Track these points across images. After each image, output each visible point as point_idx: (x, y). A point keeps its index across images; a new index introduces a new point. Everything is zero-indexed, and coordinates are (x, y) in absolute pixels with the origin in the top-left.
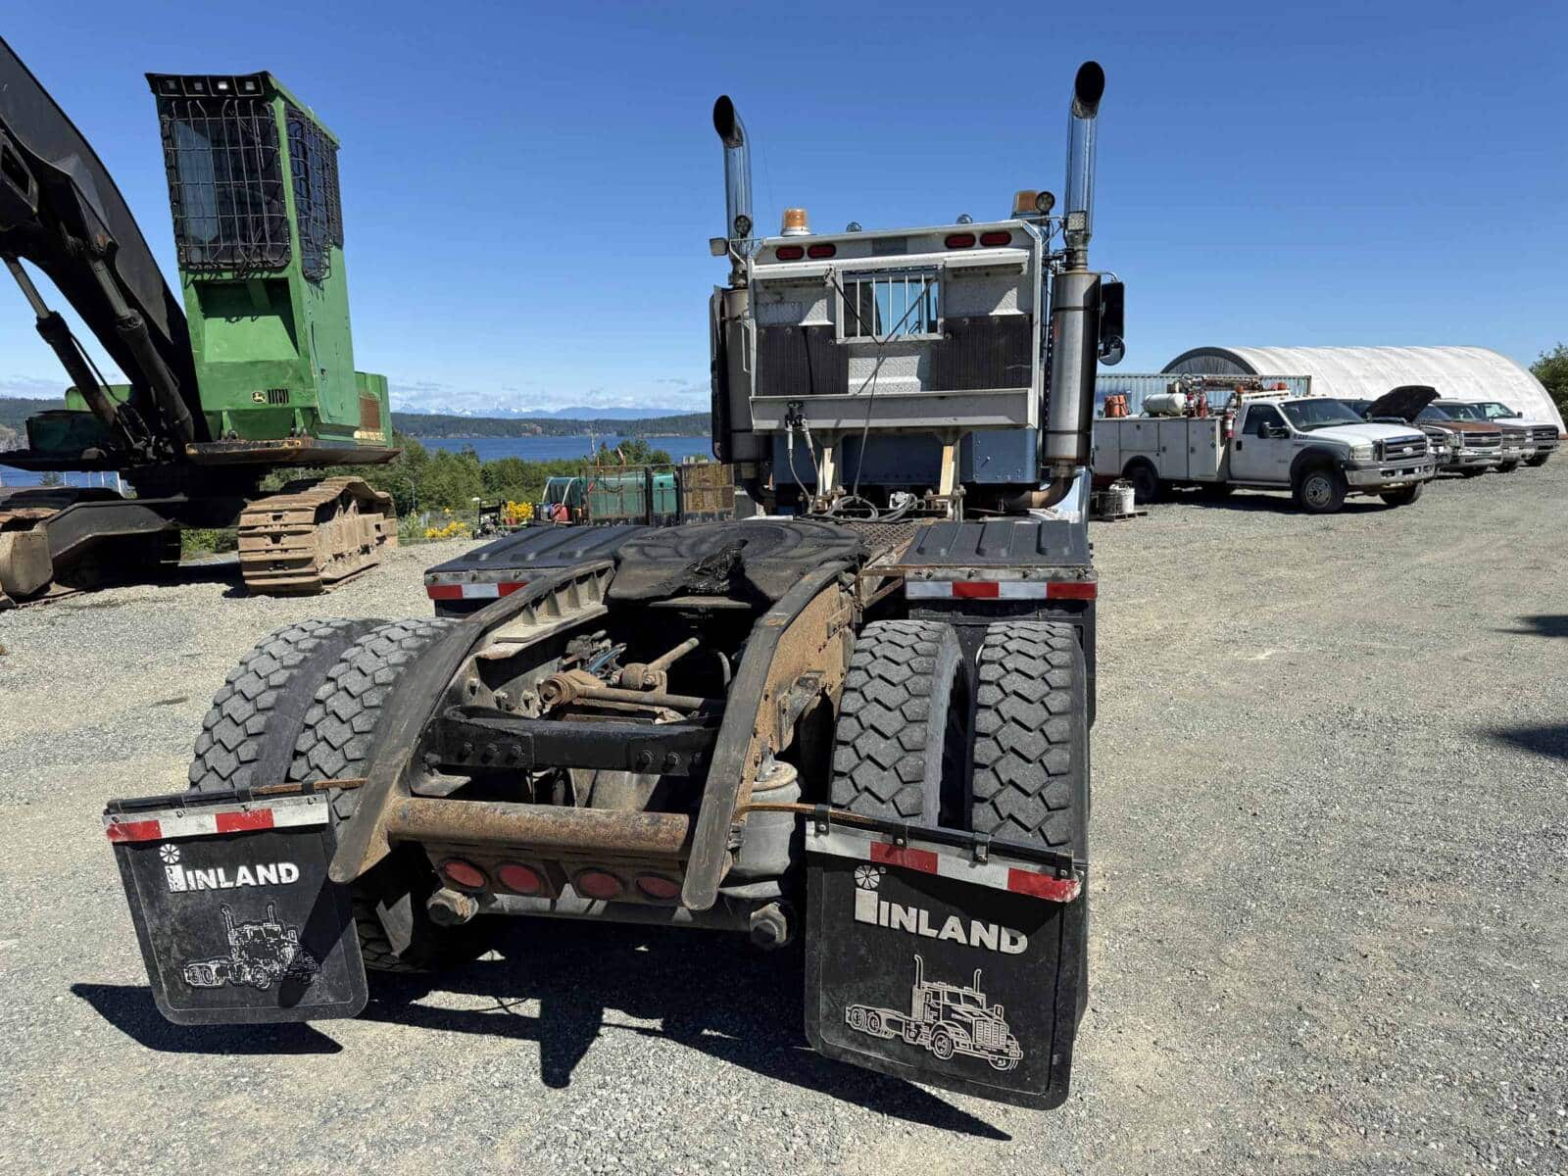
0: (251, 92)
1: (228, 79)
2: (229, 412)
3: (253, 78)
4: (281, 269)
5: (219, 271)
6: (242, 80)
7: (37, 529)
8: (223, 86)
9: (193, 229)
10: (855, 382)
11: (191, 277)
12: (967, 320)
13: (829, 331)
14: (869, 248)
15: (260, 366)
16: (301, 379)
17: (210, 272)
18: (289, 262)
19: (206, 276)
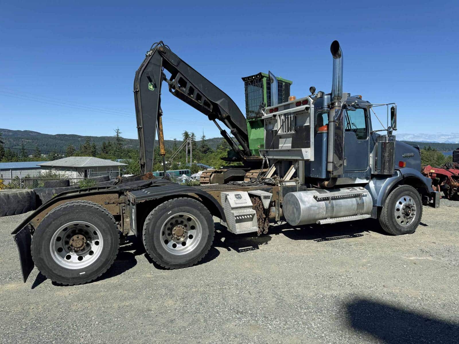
0: (258, 78)
1: (254, 76)
2: (254, 150)
3: (258, 74)
7: (222, 173)
8: (254, 78)
9: (250, 109)
10: (280, 146)
11: (248, 120)
12: (298, 127)
13: (277, 131)
14: (283, 107)
15: (259, 139)
19: (251, 120)
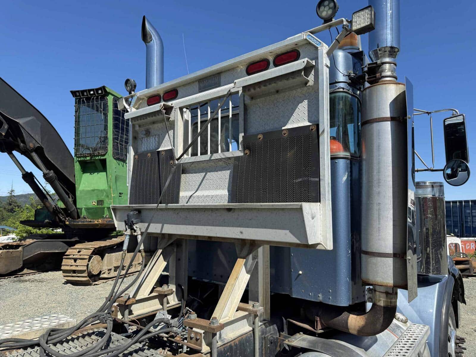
0: (100, 94)
2: (85, 208)
3: (100, 89)
4: (104, 155)
5: (86, 157)
6: (97, 90)
7: (20, 249)
8: (92, 92)
10: (184, 194)
11: (78, 159)
12: (261, 136)
13: (170, 153)
14: (196, 86)
15: (95, 191)
16: (108, 196)
17: (83, 157)
18: (107, 153)
19: (82, 159)
